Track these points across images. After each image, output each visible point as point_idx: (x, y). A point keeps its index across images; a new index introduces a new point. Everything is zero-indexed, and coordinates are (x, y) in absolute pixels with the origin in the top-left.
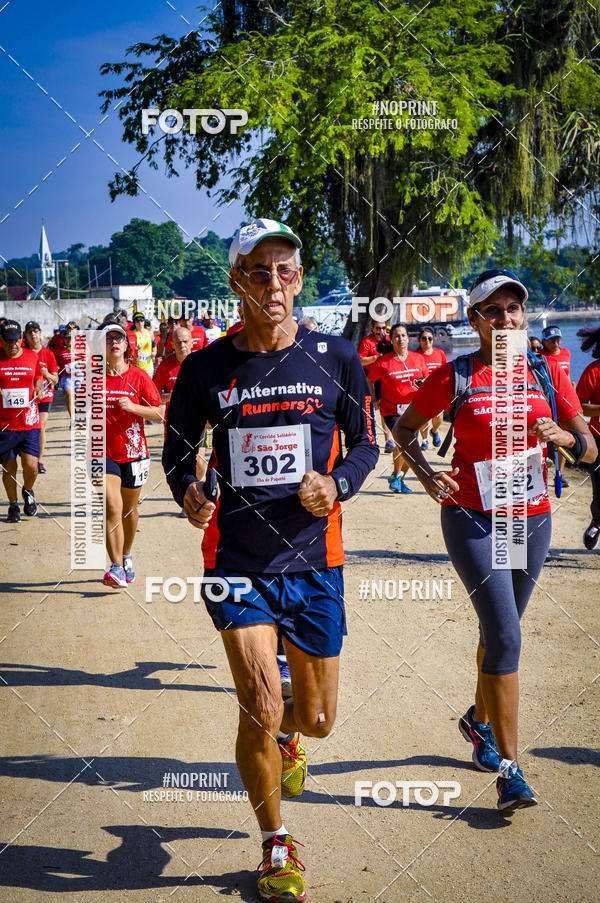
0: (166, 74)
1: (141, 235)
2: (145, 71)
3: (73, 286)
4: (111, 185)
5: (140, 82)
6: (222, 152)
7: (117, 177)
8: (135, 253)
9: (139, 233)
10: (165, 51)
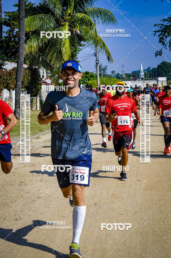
0: (170, 26)
2: (164, 26)
3: (148, 77)
4: (156, 53)
5: (163, 28)
7: (157, 51)
8: (163, 69)
9: (164, 65)
10: (170, 21)
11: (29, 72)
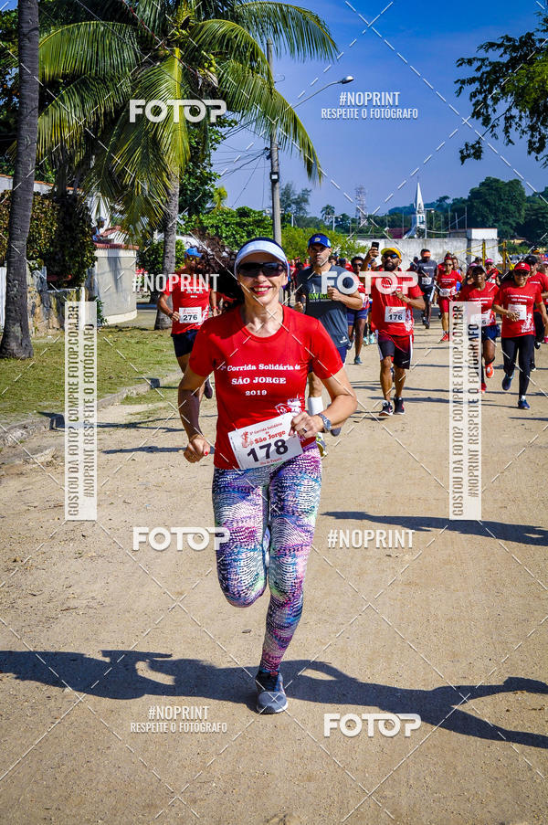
0: (507, 66)
1: (492, 190)
2: (490, 63)
3: (439, 229)
4: (461, 152)
5: (487, 72)
7: (466, 145)
8: (487, 204)
9: (491, 188)
10: (507, 48)
11: (54, 207)
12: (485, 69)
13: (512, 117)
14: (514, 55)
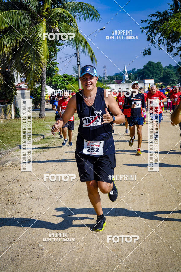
0: (159, 22)
1: (151, 66)
2: (153, 21)
4: (144, 53)
5: (152, 25)
6: (174, 43)
7: (145, 50)
8: (149, 71)
9: (151, 65)
10: (158, 16)
12: (151, 23)
13: (161, 40)
14: (161, 18)
